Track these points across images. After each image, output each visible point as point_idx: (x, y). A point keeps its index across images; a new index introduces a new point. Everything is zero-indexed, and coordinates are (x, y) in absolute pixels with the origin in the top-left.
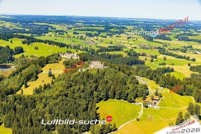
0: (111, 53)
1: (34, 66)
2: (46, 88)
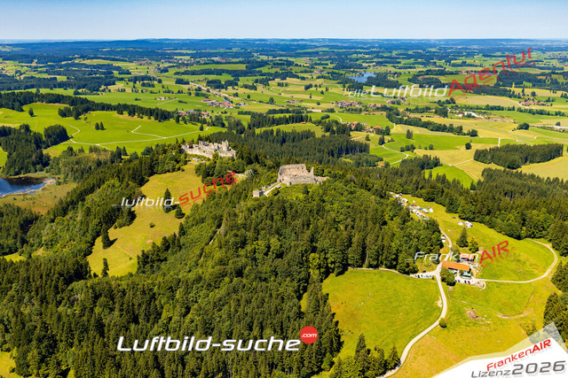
0: (286, 128)
1: (117, 184)
2: (167, 248)
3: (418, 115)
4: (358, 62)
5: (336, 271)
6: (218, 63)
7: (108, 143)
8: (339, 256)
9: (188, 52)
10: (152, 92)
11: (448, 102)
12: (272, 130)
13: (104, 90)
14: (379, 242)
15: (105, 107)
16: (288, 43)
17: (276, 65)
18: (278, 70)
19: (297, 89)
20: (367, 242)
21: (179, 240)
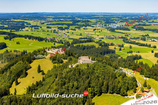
0: (85, 44)
1: (22, 63)
2: (38, 85)
3: (134, 40)
4: (114, 21)
5: (98, 94)
6: (62, 21)
7: (21, 49)
8: (99, 89)
9: (52, 17)
10: (38, 31)
11: (146, 36)
12: (80, 45)
13: (21, 30)
14: (113, 84)
15: (20, 36)
16: (88, 14)
17: (83, 22)
18: (84, 24)
19: (90, 30)
20: (109, 84)
21: (42, 83)
